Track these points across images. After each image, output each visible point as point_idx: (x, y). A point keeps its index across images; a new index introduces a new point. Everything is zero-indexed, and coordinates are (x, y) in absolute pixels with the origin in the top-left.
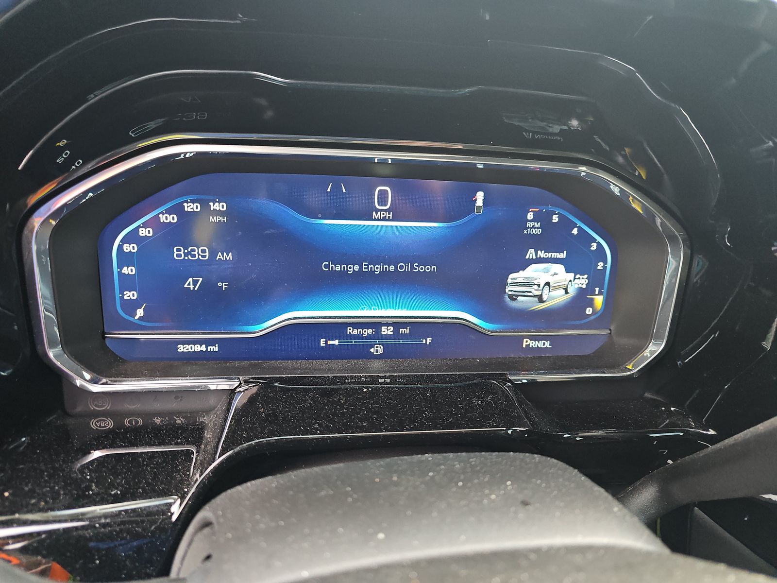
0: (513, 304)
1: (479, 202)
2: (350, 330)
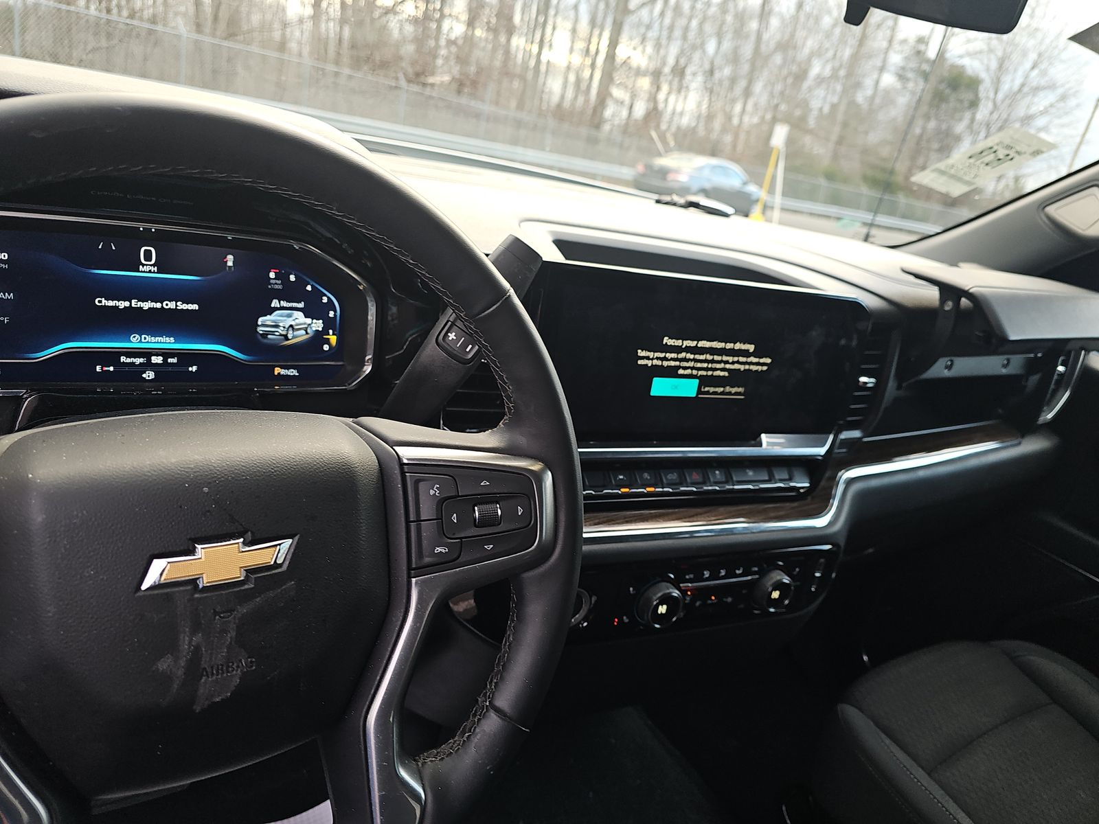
0: (266, 341)
1: (230, 263)
2: (123, 359)
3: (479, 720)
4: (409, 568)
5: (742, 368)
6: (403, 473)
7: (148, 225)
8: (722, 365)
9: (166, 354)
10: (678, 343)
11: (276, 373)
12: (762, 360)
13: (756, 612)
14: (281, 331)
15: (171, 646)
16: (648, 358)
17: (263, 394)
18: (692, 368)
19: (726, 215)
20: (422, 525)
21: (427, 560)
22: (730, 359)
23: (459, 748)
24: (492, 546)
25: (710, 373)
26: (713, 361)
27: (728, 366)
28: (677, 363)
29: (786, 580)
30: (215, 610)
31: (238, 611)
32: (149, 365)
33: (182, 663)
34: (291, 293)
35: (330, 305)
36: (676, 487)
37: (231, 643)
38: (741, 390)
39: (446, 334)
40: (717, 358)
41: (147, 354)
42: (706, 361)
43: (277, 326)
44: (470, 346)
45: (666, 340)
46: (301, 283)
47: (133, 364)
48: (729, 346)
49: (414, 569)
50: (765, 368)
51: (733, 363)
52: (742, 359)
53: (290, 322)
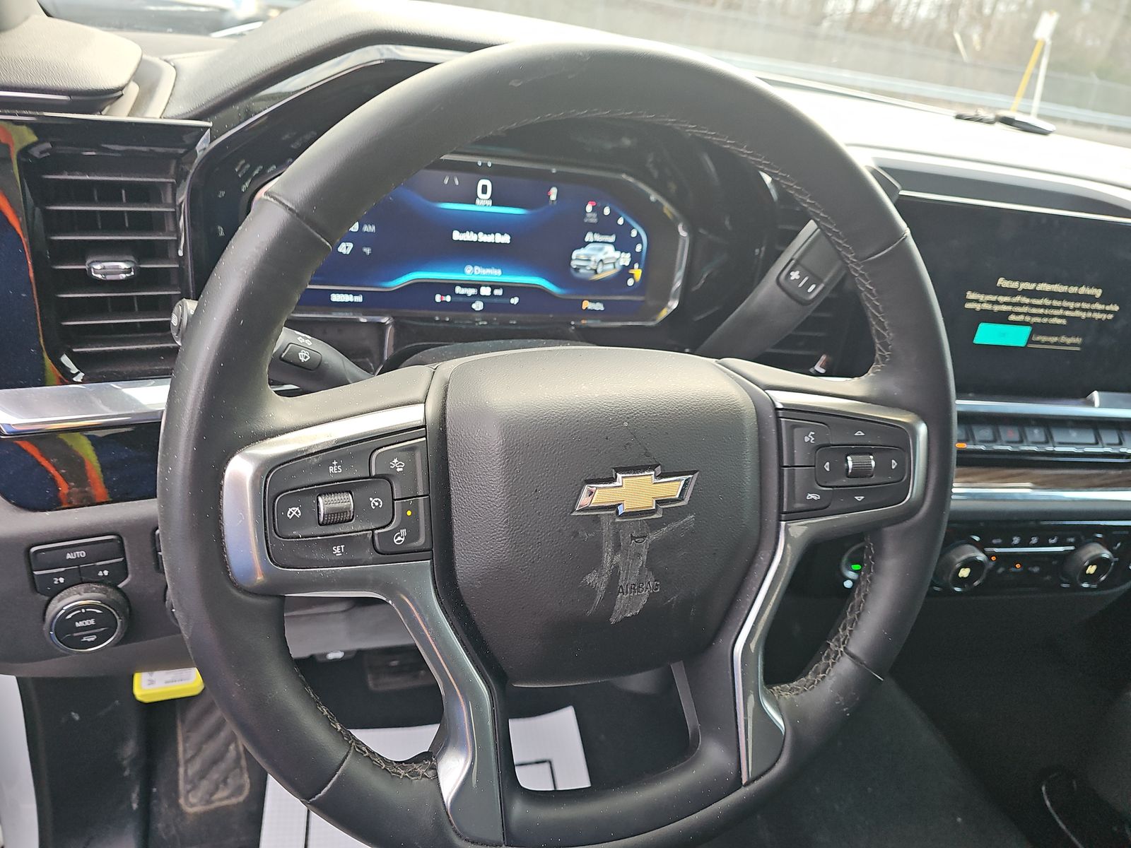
0: (577, 275)
1: (553, 197)
2: (458, 290)
3: (833, 663)
4: (780, 512)
5: (1083, 315)
6: (778, 418)
7: (485, 160)
8: (1060, 312)
9: (494, 286)
10: (1014, 285)
11: (584, 308)
12: (1108, 308)
13: (1064, 585)
14: (592, 265)
15: (596, 563)
16: (977, 301)
17: (578, 329)
18: (1026, 314)
19: (1044, 133)
20: (796, 471)
21: (798, 506)
22: (1071, 305)
23: (813, 687)
24: (862, 497)
25: (1045, 320)
26: (1051, 307)
27: (1067, 313)
28: (1009, 308)
29: (1106, 554)
30: (632, 536)
31: (649, 538)
32: (478, 296)
33: (605, 578)
34: (604, 226)
35: (638, 239)
36: (1016, 445)
37: (642, 566)
38: (1078, 340)
39: (788, 275)
40: (1056, 303)
41: (477, 286)
42: (1044, 307)
43: (589, 260)
44: (813, 286)
45: (1002, 282)
46: (615, 217)
47: (465, 295)
48: (1073, 290)
49: (785, 513)
50: (1110, 317)
51: (1074, 309)
52: (1085, 305)
53: (601, 256)
